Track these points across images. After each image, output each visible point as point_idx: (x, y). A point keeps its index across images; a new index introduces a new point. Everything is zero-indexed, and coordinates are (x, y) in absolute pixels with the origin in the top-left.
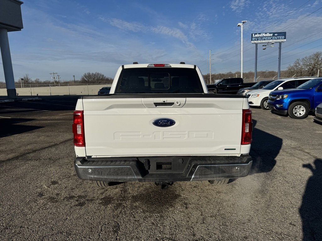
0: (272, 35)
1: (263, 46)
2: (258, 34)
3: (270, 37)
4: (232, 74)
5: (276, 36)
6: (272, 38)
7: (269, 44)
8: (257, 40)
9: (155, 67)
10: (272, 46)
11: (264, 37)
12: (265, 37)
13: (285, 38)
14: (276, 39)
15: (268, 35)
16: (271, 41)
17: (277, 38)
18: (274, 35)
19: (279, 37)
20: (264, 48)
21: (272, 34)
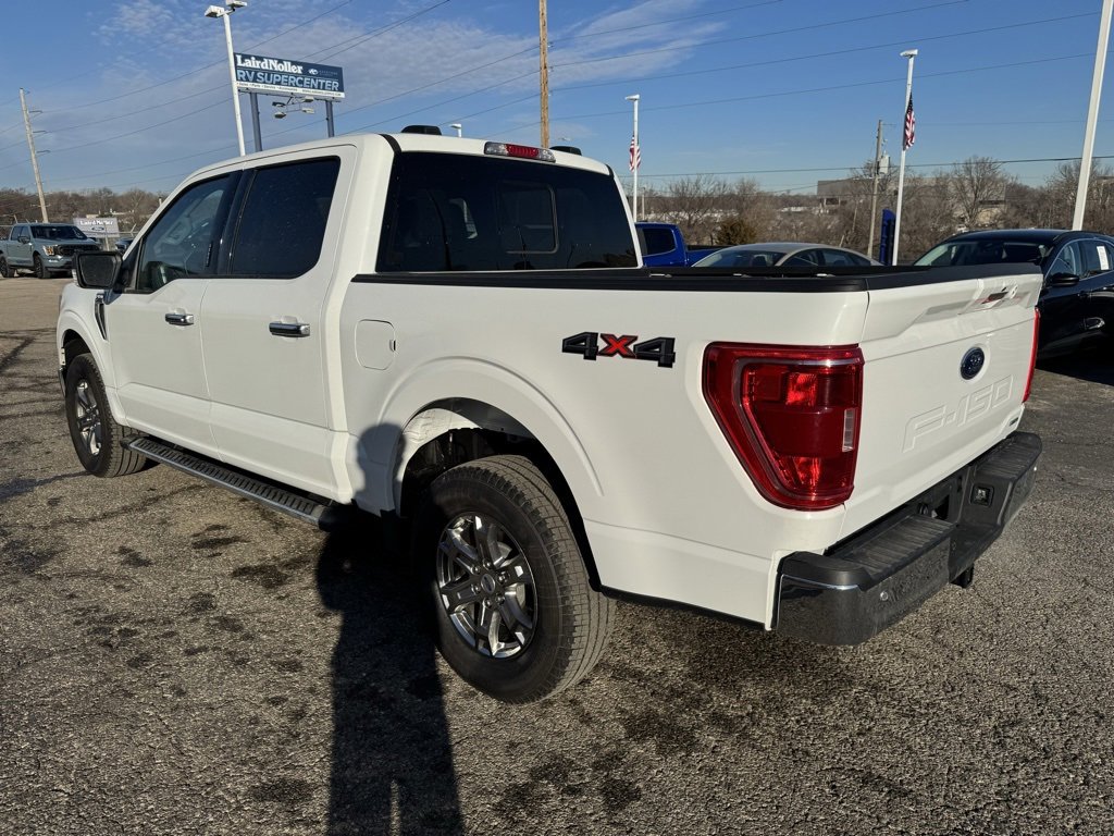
0: (300, 72)
1: (275, 104)
2: (253, 58)
3: (296, 75)
4: (114, 197)
5: (315, 77)
6: (301, 82)
7: (294, 100)
8: (254, 81)
9: (509, 155)
10: (308, 109)
11: (274, 72)
12: (281, 73)
13: (341, 89)
14: (314, 88)
15: (287, 67)
16: (300, 90)
17: (316, 85)
18: (305, 72)
19: (322, 81)
20: (279, 113)
21: (300, 68)
